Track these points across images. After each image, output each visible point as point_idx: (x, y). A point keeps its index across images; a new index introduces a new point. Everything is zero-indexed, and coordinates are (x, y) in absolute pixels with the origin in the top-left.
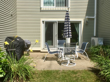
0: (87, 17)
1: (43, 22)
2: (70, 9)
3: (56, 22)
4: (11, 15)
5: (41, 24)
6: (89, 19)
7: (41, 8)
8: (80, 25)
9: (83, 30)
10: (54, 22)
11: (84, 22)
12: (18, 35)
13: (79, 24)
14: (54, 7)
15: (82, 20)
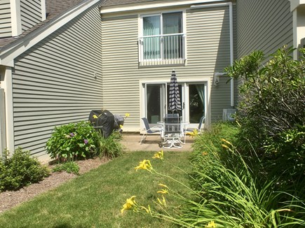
0: (217, 74)
1: (144, 84)
2: (186, 62)
3: (165, 84)
4: (95, 78)
5: (140, 89)
6: (220, 77)
7: (139, 63)
8: (205, 87)
9: (211, 96)
10: (161, 84)
11: (213, 83)
12: (105, 108)
13: (203, 85)
14: (161, 59)
15: (209, 80)
